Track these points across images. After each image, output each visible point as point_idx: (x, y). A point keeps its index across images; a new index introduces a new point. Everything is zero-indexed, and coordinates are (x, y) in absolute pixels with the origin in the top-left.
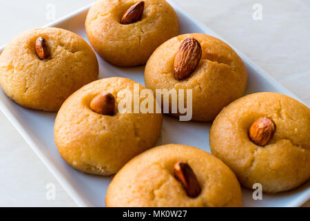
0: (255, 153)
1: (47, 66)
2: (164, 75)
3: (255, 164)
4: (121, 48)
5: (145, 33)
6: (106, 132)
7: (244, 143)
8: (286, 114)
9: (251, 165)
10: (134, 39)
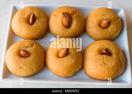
0: (109, 31)
1: (33, 57)
2: (64, 30)
3: (111, 34)
4: (40, 33)
5: (42, 22)
6: (74, 59)
7: (104, 31)
8: (106, 14)
9: (110, 34)
10: (41, 27)
